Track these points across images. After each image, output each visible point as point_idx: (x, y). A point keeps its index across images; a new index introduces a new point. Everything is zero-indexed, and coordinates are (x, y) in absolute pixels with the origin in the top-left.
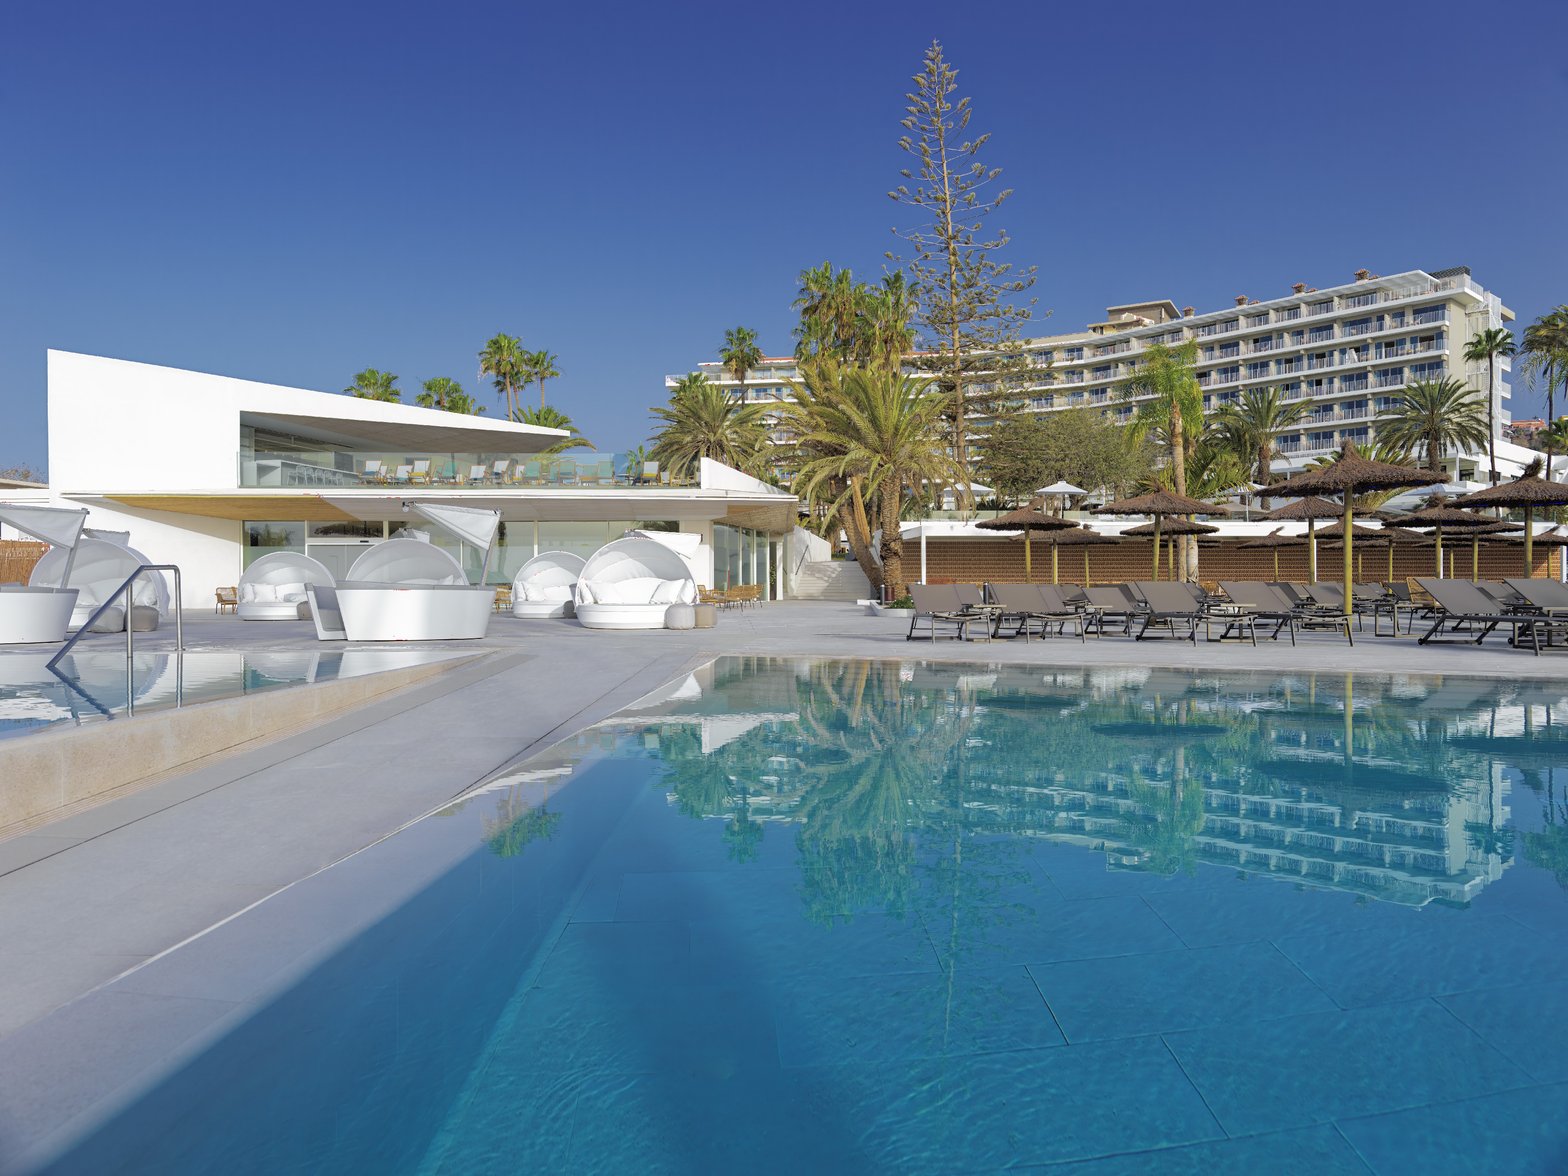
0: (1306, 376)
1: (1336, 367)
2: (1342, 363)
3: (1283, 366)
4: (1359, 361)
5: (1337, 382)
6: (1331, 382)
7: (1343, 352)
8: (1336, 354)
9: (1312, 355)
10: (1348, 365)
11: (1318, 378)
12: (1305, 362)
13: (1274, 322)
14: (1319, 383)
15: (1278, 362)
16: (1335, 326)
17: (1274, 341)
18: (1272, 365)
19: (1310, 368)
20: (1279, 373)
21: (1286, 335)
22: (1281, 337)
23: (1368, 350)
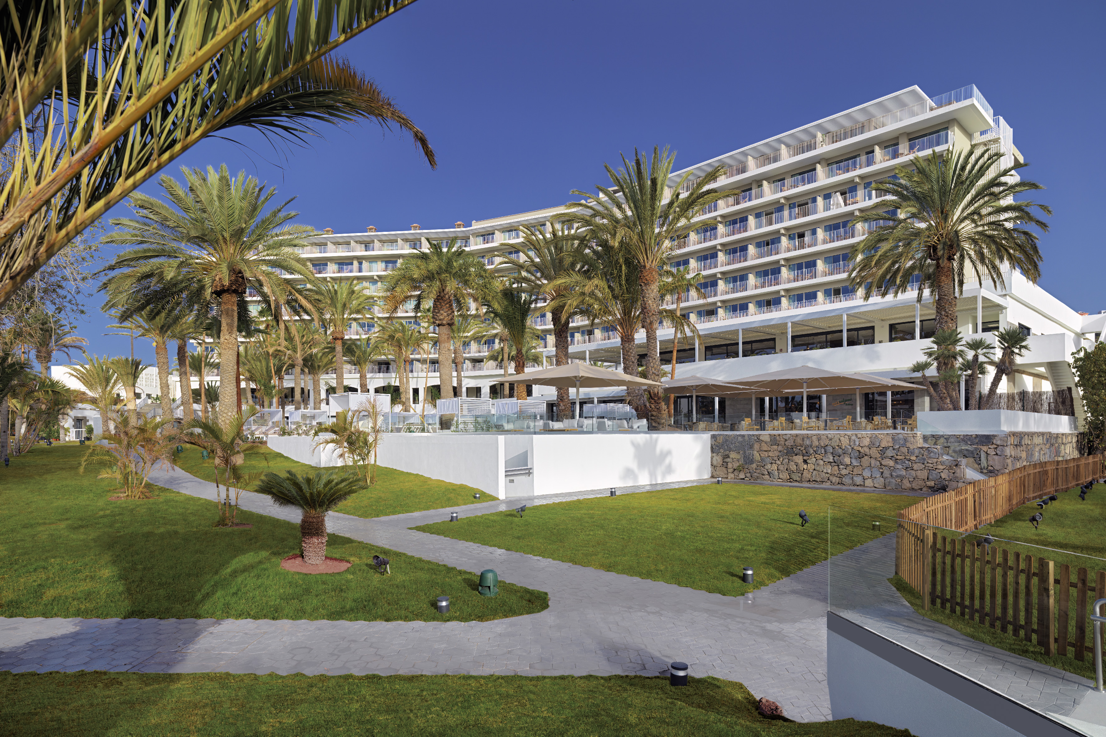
0: (787, 229)
1: (821, 214)
2: (827, 208)
3: (764, 219)
4: (846, 205)
5: (820, 233)
6: (814, 232)
7: (827, 197)
8: (820, 200)
9: (794, 204)
10: (834, 211)
11: (800, 230)
12: (786, 213)
13: (753, 170)
14: (801, 236)
15: (758, 216)
16: (818, 167)
17: (753, 192)
18: (751, 219)
19: (791, 219)
20: (760, 226)
21: (765, 183)
22: (760, 186)
23: (856, 191)
